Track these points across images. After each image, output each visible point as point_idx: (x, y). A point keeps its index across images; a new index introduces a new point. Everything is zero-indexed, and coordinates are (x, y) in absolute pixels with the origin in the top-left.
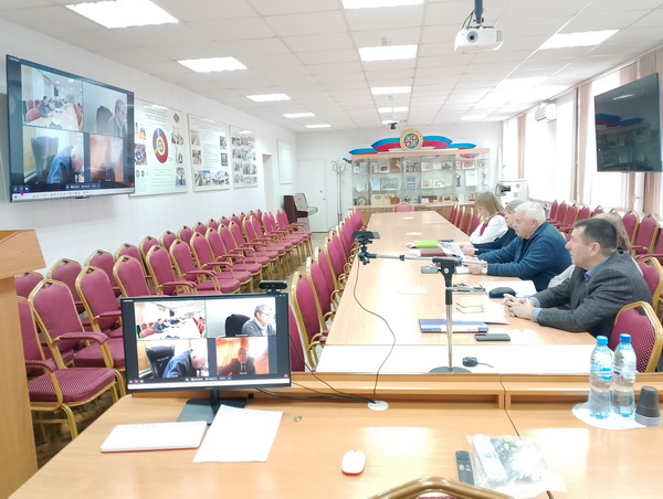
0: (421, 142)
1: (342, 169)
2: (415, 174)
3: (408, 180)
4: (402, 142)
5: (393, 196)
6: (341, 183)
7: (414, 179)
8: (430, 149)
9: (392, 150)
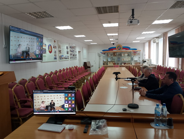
0: (122, 48)
1: (100, 55)
3: (118, 58)
5: (114, 63)
6: (100, 59)
7: (120, 58)
8: (124, 50)
9: (114, 50)
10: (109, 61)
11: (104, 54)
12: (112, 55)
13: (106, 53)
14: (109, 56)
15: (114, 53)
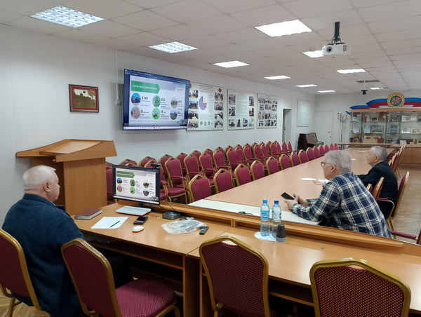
0: (403, 101)
1: (344, 118)
2: (397, 124)
3: (392, 127)
4: (389, 101)
5: (380, 137)
6: (343, 128)
7: (396, 127)
8: (410, 107)
9: (381, 107)
10: (367, 134)
11: (356, 116)
12: (375, 119)
13: (359, 113)
14: (368, 120)
15: (381, 114)
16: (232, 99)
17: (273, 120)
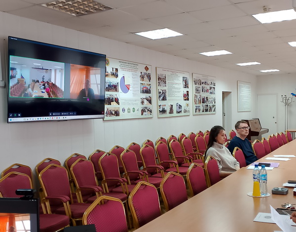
16: (162, 80)
17: (211, 105)
